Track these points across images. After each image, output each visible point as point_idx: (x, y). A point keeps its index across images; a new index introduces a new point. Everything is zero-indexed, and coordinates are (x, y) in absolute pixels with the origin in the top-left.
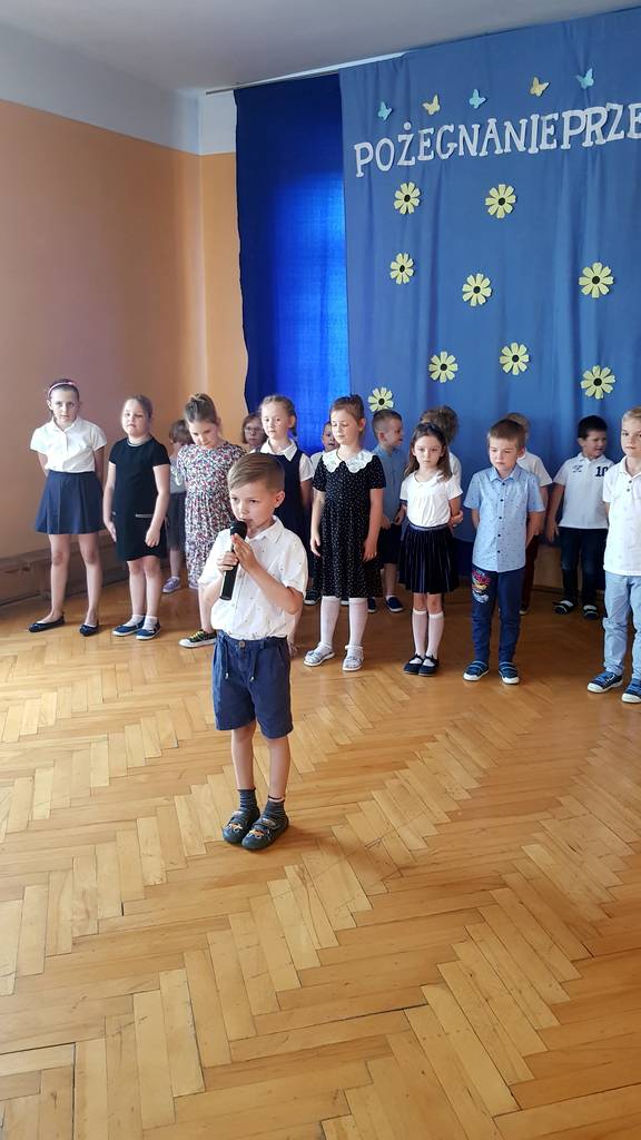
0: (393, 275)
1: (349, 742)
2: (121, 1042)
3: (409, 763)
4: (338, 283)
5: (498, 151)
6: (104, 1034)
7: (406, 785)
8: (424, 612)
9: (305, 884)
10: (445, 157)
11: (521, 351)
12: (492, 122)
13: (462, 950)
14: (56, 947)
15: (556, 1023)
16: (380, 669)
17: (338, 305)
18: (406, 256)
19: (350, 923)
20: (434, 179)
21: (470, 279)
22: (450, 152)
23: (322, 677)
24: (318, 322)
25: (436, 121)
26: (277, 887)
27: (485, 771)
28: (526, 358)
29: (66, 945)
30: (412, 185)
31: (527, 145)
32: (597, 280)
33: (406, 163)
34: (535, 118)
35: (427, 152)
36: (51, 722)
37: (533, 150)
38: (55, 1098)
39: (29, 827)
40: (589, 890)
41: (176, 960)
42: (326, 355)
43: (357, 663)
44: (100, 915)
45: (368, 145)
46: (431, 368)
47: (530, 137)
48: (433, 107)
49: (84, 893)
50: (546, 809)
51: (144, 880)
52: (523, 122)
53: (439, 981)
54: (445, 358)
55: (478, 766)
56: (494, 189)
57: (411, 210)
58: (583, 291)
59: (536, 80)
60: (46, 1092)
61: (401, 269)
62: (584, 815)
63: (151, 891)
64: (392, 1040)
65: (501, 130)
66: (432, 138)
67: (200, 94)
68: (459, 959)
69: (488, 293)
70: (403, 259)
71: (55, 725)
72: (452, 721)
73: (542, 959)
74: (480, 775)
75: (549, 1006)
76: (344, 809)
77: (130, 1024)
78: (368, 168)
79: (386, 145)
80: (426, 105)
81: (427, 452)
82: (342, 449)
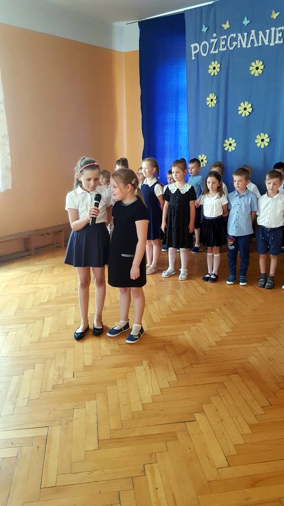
0: (208, 103)
1: (176, 310)
2: (67, 427)
3: (202, 320)
4: (183, 107)
5: (256, 45)
6: (60, 424)
7: (199, 329)
8: (211, 254)
9: (150, 369)
10: (231, 49)
11: (266, 137)
12: (253, 32)
13: (213, 399)
14: (45, 389)
15: (250, 432)
16: (195, 279)
17: (183, 118)
18: (214, 94)
19: (167, 385)
20: (226, 59)
21: (242, 104)
22: (234, 46)
23: (170, 282)
24: (174, 125)
25: (227, 32)
26: (139, 369)
27: (234, 324)
28: (268, 140)
29: (49, 387)
30: (216, 62)
31: (269, 41)
33: (214, 52)
34: (273, 29)
35: (223, 46)
36: (53, 298)
37: (272, 44)
38: (38, 447)
39: (40, 340)
40: (274, 377)
41: (92, 396)
44: (65, 377)
45: (197, 45)
46: (225, 145)
47: (271, 38)
48: (226, 26)
49: (59, 368)
50: (260, 342)
51: (84, 363)
52: (268, 31)
53: (202, 411)
54: (231, 140)
55: (233, 322)
56: (253, 63)
57: (216, 74)
59: (274, 12)
60: (35, 445)
61: (211, 100)
62: (277, 345)
63: (86, 368)
64: (179, 435)
65: (257, 35)
66: (226, 40)
67: (123, 23)
68: (212, 403)
69: (250, 110)
70: (212, 96)
71: (55, 299)
72: (224, 303)
73: (248, 405)
74: (233, 326)
75: (248, 424)
76: (171, 338)
77: (71, 421)
78: (197, 55)
79: (205, 44)
80: (223, 25)
81: (211, 183)
82: (177, 183)
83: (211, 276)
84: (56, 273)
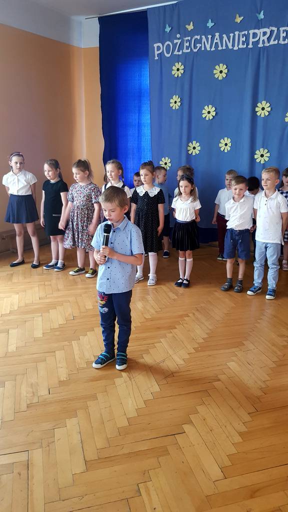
0: (171, 105)
1: (150, 317)
2: (49, 450)
3: (177, 326)
4: (146, 109)
5: (220, 48)
6: (41, 447)
7: (176, 336)
8: (184, 259)
9: (131, 381)
10: (196, 50)
11: (228, 141)
12: (217, 34)
13: (199, 408)
14: (20, 409)
15: (241, 440)
16: (164, 284)
17: (146, 119)
18: (177, 96)
19: (151, 397)
20: (190, 61)
21: (206, 107)
22: (198, 48)
23: (138, 288)
24: (137, 126)
25: (192, 33)
26: (119, 381)
27: (210, 330)
28: (231, 145)
29: (24, 407)
30: (180, 64)
31: (233, 45)
32: (263, 109)
33: (177, 53)
34: (237, 33)
35: (187, 48)
36: (16, 308)
37: (236, 48)
38: (20, 475)
39: (6, 355)
40: (256, 382)
41: (73, 413)
42: (141, 142)
43: (154, 282)
44: (39, 394)
45: (160, 45)
46: (189, 148)
47: (235, 42)
48: (190, 27)
49: (32, 384)
50: (237, 347)
51: (58, 378)
52: (232, 35)
53: (190, 422)
54: (195, 144)
55: (207, 327)
56: (217, 66)
57: (180, 75)
58: (257, 114)
59: (238, 16)
60: (16, 471)
61: (175, 102)
62: (254, 349)
63: (62, 383)
64: (169, 448)
65: (221, 38)
66: (190, 41)
67: (82, 18)
68: (199, 413)
69: (214, 114)
70: (176, 98)
71: (17, 310)
72: (196, 308)
73: (235, 412)
74: (208, 331)
75: (238, 433)
76: (148, 347)
77: (53, 442)
78: (160, 55)
79: (169, 45)
80: (187, 26)
81: (183, 188)
82: (146, 186)
83: (183, 281)
84: (15, 281)
